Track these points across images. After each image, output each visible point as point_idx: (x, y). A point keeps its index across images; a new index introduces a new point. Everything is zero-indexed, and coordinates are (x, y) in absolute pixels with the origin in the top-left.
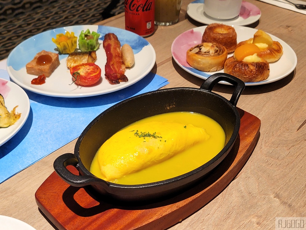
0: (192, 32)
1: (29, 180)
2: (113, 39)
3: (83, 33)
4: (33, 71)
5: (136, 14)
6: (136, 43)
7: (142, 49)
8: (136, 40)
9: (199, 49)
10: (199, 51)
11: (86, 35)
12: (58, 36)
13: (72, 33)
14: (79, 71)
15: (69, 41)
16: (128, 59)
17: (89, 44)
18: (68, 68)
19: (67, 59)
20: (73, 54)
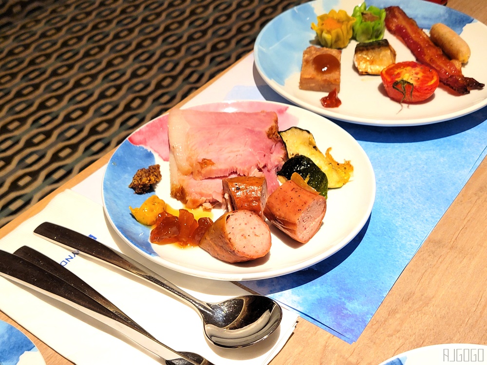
1: (434, 275)
2: (401, 17)
3: (358, 11)
4: (313, 85)
7: (462, 30)
8: (444, 15)
11: (363, 14)
12: (320, 20)
13: (340, 11)
14: (405, 79)
15: (344, 27)
16: (463, 49)
17: (375, 28)
18: (361, 74)
19: (355, 57)
20: (361, 48)
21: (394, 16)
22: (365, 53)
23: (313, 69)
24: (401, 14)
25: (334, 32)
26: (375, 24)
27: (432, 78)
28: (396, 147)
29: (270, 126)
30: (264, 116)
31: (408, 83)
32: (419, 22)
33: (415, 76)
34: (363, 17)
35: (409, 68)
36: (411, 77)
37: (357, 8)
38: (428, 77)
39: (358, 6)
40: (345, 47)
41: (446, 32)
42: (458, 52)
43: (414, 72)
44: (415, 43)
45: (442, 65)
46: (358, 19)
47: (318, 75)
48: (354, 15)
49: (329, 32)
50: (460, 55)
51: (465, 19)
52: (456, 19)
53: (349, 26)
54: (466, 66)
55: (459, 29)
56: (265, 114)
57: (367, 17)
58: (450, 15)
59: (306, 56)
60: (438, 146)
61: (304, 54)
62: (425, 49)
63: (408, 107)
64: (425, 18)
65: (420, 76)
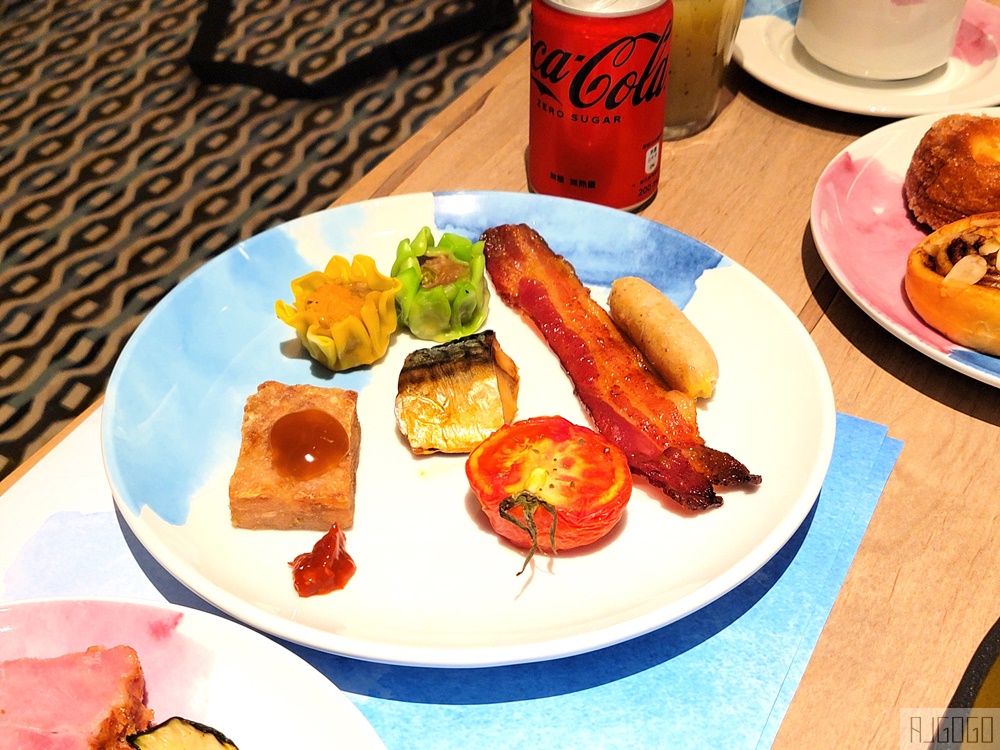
0: (848, 165)
3: (407, 255)
5: (607, 120)
6: (650, 257)
7: (693, 288)
8: (644, 245)
9: (984, 262)
10: (989, 272)
11: (422, 260)
12: (300, 289)
13: (359, 258)
14: (532, 489)
15: (368, 311)
16: (696, 362)
17: (459, 302)
18: (419, 454)
19: (400, 405)
20: (416, 373)
21: (515, 254)
22: (425, 388)
23: (269, 465)
24: (531, 243)
25: (337, 328)
26: (458, 290)
27: (611, 479)
28: (517, 715)
29: (107, 715)
30: (93, 667)
31: (543, 503)
32: (581, 265)
33: (562, 472)
34: (425, 270)
35: (546, 444)
36: (550, 480)
37: (407, 247)
38: (600, 474)
39: (408, 240)
40: (379, 361)
41: (648, 305)
42: (684, 369)
43: (559, 456)
44: (569, 336)
45: (644, 410)
46: (407, 281)
47: (280, 484)
48: (397, 271)
49: (325, 329)
50: (691, 379)
51: (698, 255)
52: (676, 255)
53: (383, 306)
54: (709, 405)
55: (687, 284)
56: (98, 658)
57: (436, 267)
58: (662, 240)
59: (252, 417)
60: (638, 702)
61: (246, 409)
62: (598, 357)
63: (550, 565)
64: (597, 253)
65: (575, 472)
